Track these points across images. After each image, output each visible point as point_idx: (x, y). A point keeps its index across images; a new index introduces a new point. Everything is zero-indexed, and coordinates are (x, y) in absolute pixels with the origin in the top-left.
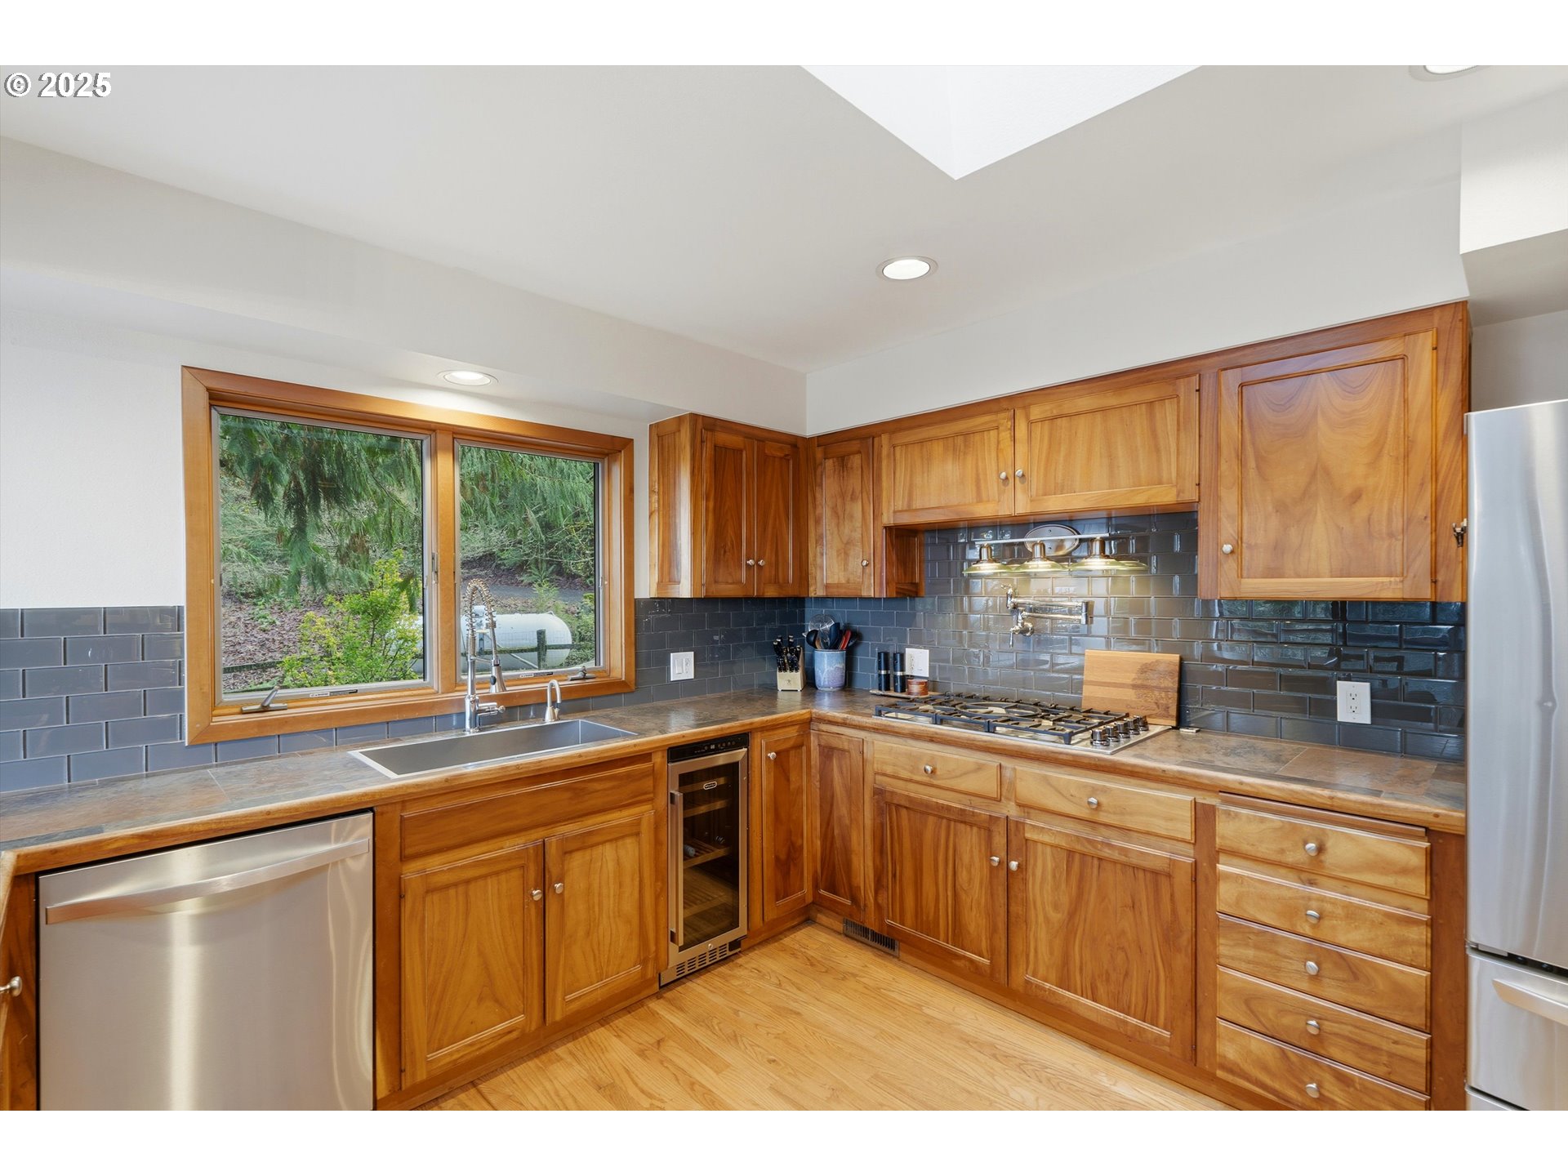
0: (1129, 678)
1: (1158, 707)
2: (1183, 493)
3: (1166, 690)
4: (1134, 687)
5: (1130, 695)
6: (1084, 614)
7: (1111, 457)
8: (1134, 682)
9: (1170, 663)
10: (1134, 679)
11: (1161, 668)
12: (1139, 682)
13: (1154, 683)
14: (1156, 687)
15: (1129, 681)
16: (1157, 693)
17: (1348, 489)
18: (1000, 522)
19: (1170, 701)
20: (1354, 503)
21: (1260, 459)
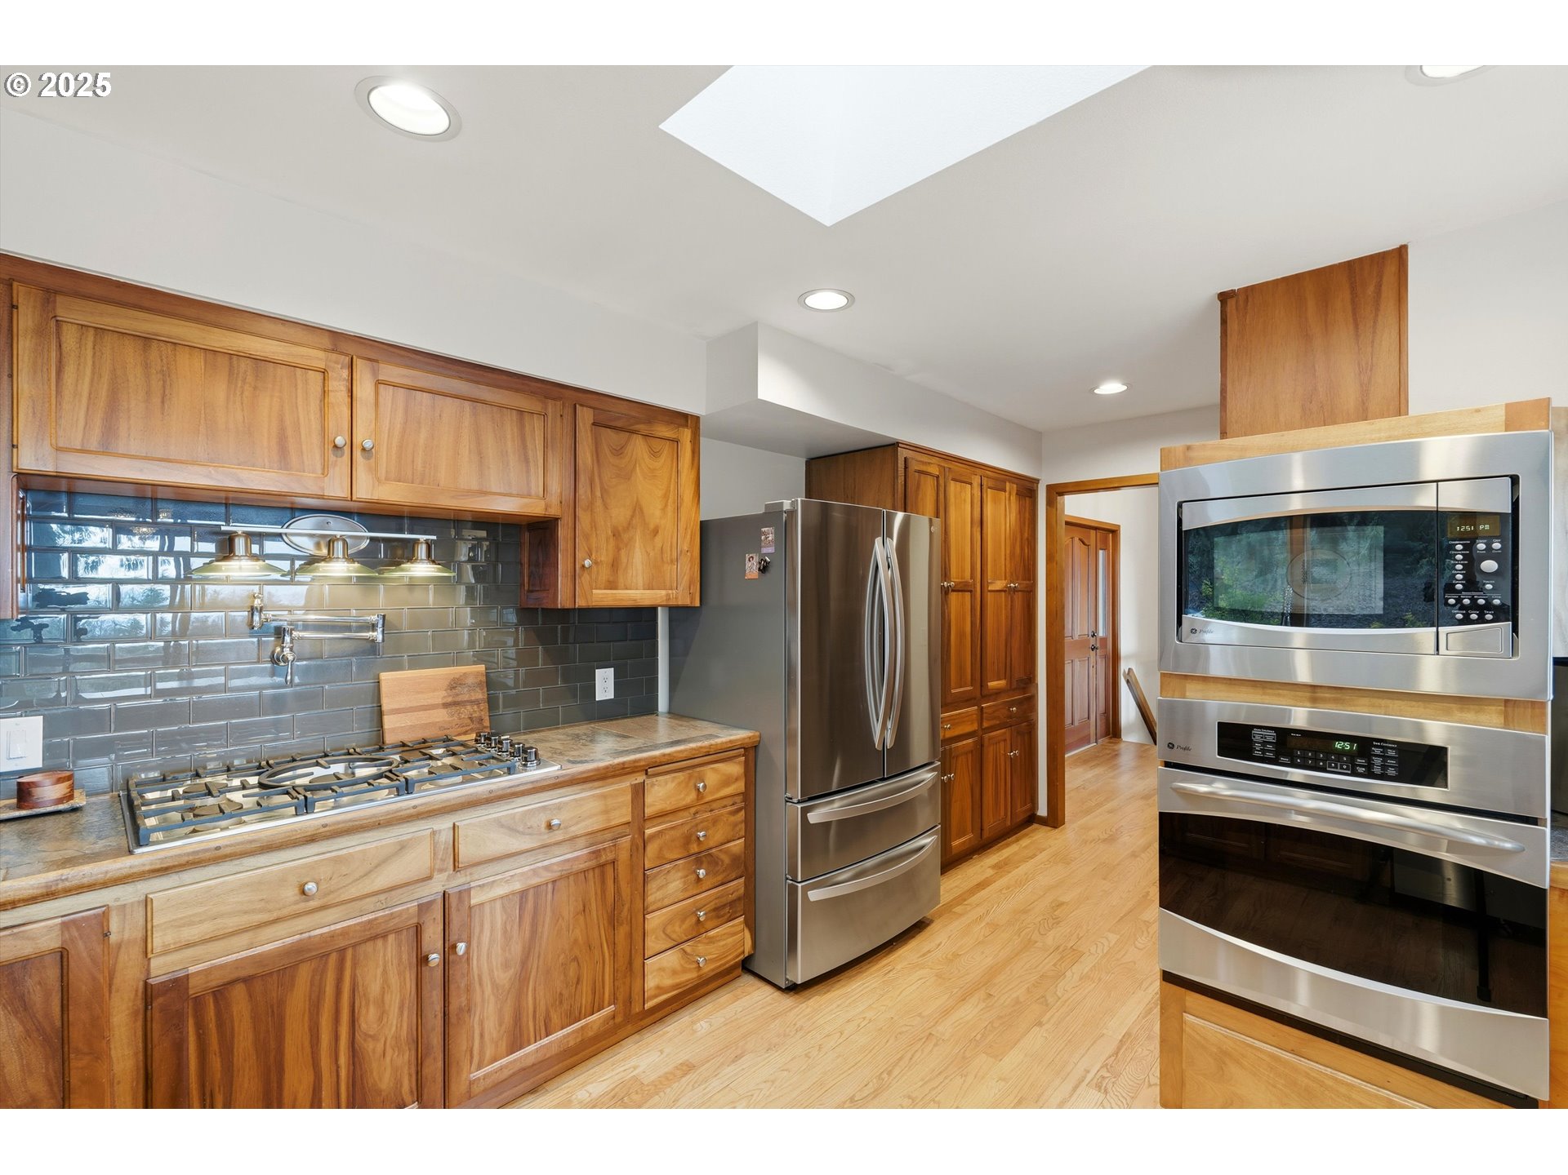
0: (440, 696)
1: (472, 720)
2: (550, 507)
3: (477, 702)
4: (446, 705)
5: (441, 716)
6: (380, 630)
7: (481, 455)
8: (444, 701)
9: (478, 674)
10: (445, 697)
11: (470, 681)
12: (450, 700)
13: (466, 697)
14: (468, 701)
15: (440, 701)
16: (469, 707)
17: (652, 526)
18: (227, 498)
19: (483, 713)
20: (655, 535)
21: (604, 491)
